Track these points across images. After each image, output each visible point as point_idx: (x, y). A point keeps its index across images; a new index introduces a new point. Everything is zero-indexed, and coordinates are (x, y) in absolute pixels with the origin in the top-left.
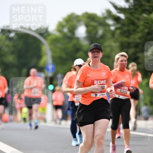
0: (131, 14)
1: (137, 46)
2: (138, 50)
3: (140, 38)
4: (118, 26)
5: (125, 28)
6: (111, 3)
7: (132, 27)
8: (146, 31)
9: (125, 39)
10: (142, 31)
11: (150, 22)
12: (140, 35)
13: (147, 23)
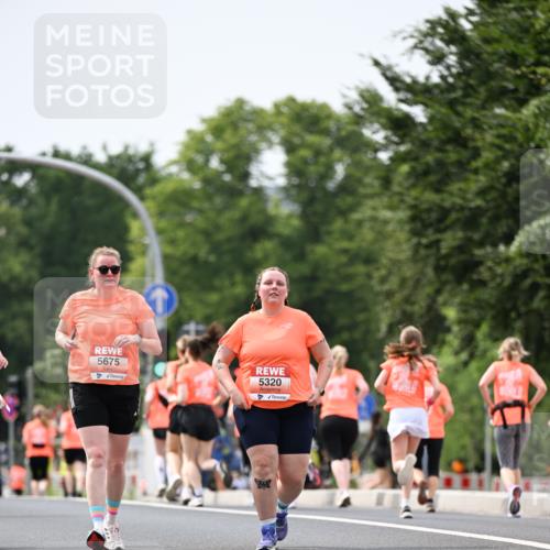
0: (452, 104)
1: (471, 220)
2: (476, 236)
3: (482, 193)
4: (403, 148)
5: (430, 158)
6: (377, 63)
7: (453, 155)
8: (506, 165)
9: (430, 197)
11: (520, 136)
12: (483, 180)
13: (510, 138)
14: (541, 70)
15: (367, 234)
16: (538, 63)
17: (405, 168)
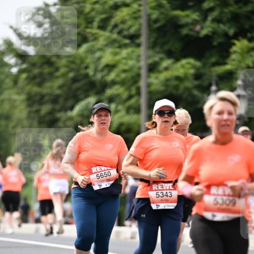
1: (55, 100)
2: (58, 107)
3: (60, 87)
4: (24, 66)
5: (36, 71)
6: (11, 27)
7: (47, 70)
8: (71, 75)
9: (36, 89)
10: (64, 75)
11: (78, 61)
12: (60, 82)
13: (73, 62)
14: (88, 30)
15: (6, 107)
16: (87, 27)
17: (24, 76)
